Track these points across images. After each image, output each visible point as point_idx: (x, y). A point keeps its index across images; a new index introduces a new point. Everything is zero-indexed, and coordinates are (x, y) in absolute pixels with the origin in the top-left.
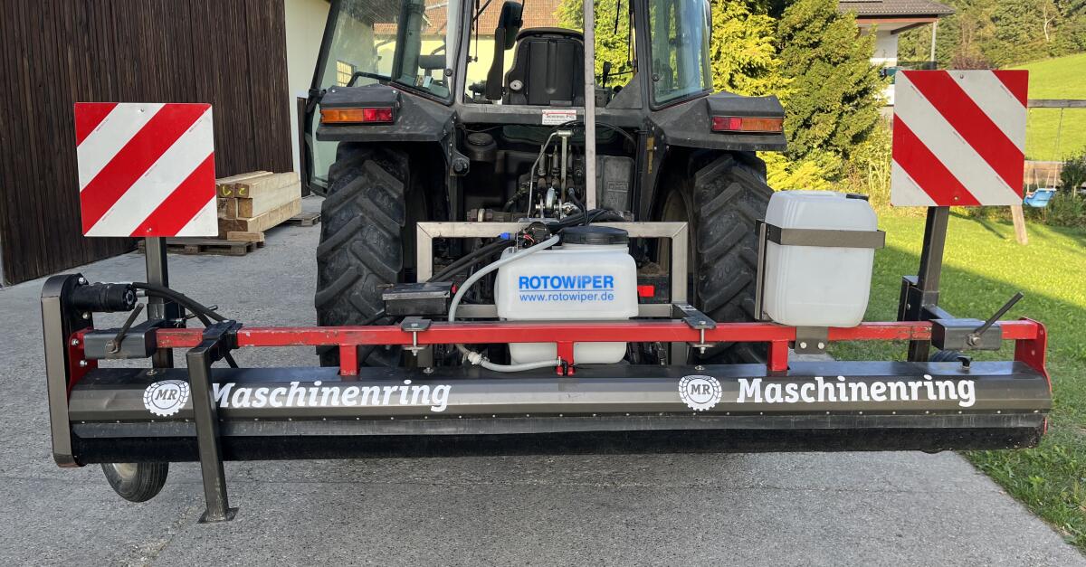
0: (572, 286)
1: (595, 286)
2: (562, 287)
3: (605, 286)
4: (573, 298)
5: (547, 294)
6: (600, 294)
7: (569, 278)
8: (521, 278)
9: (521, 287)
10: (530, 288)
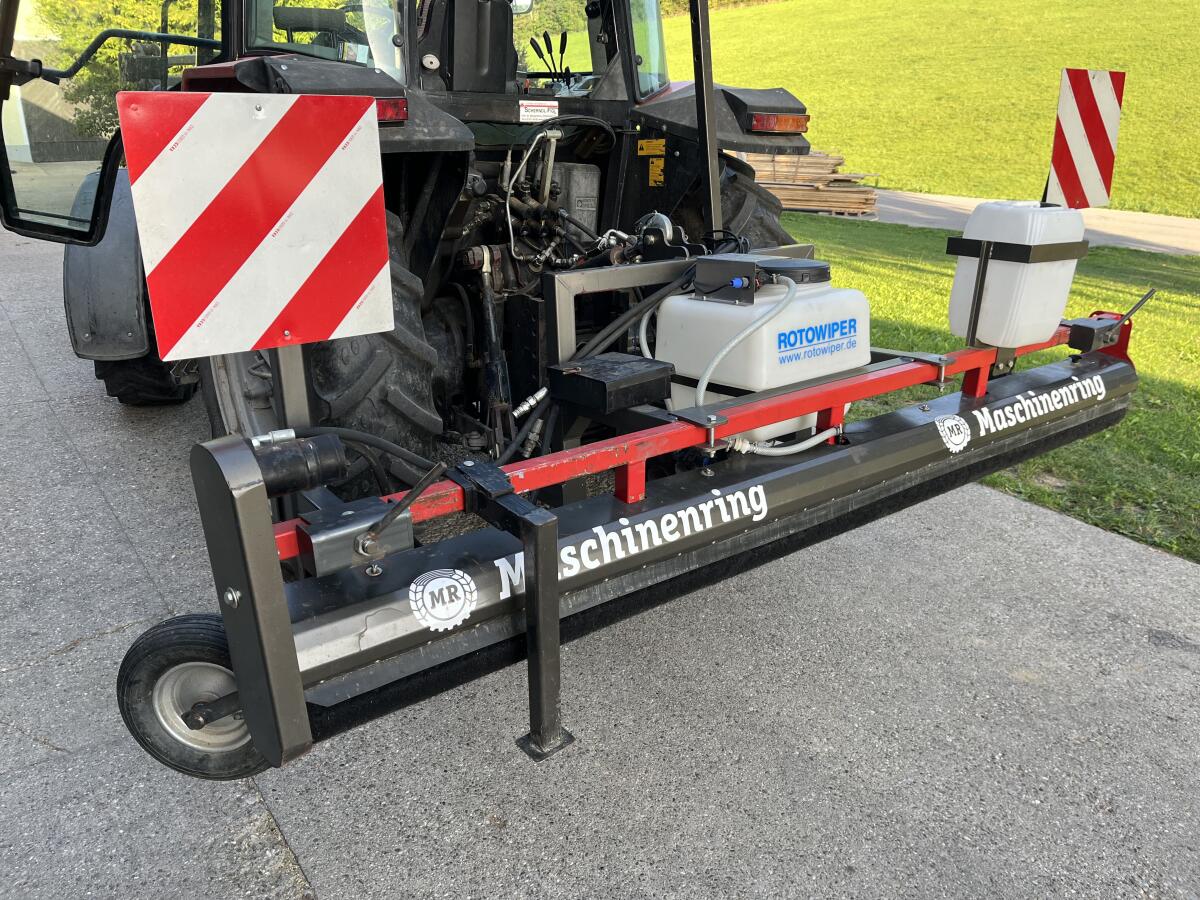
0: (824, 338)
1: (842, 334)
2: (815, 341)
3: (850, 332)
4: (824, 351)
5: (802, 351)
6: (845, 341)
7: (821, 327)
8: (780, 335)
9: (780, 347)
10: (789, 347)
